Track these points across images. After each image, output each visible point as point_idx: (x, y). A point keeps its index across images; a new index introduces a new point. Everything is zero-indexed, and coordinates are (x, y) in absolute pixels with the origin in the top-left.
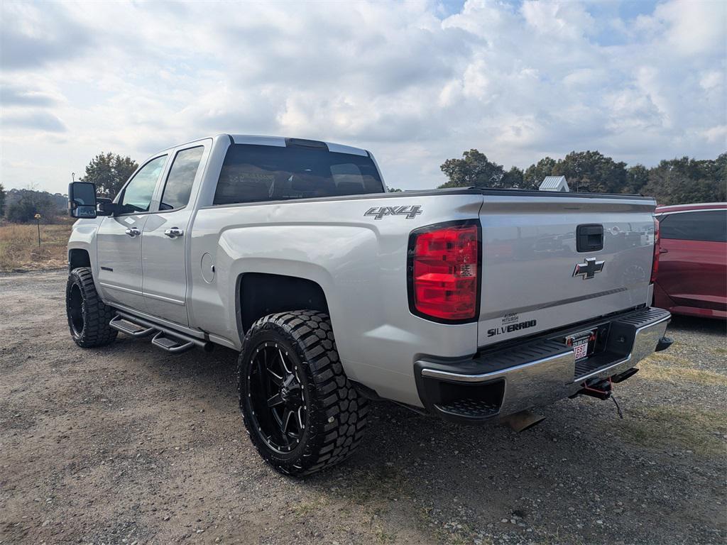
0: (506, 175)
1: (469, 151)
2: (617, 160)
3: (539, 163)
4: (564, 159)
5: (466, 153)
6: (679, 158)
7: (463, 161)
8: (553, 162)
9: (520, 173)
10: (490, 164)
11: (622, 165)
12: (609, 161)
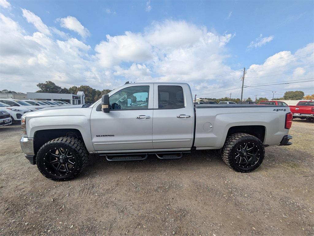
0: (62, 90)
1: (48, 81)
2: (93, 88)
3: (72, 87)
4: (80, 87)
5: (47, 82)
6: (107, 89)
7: (46, 84)
8: (76, 87)
9: (67, 90)
10: (56, 86)
11: (95, 90)
12: (91, 88)
